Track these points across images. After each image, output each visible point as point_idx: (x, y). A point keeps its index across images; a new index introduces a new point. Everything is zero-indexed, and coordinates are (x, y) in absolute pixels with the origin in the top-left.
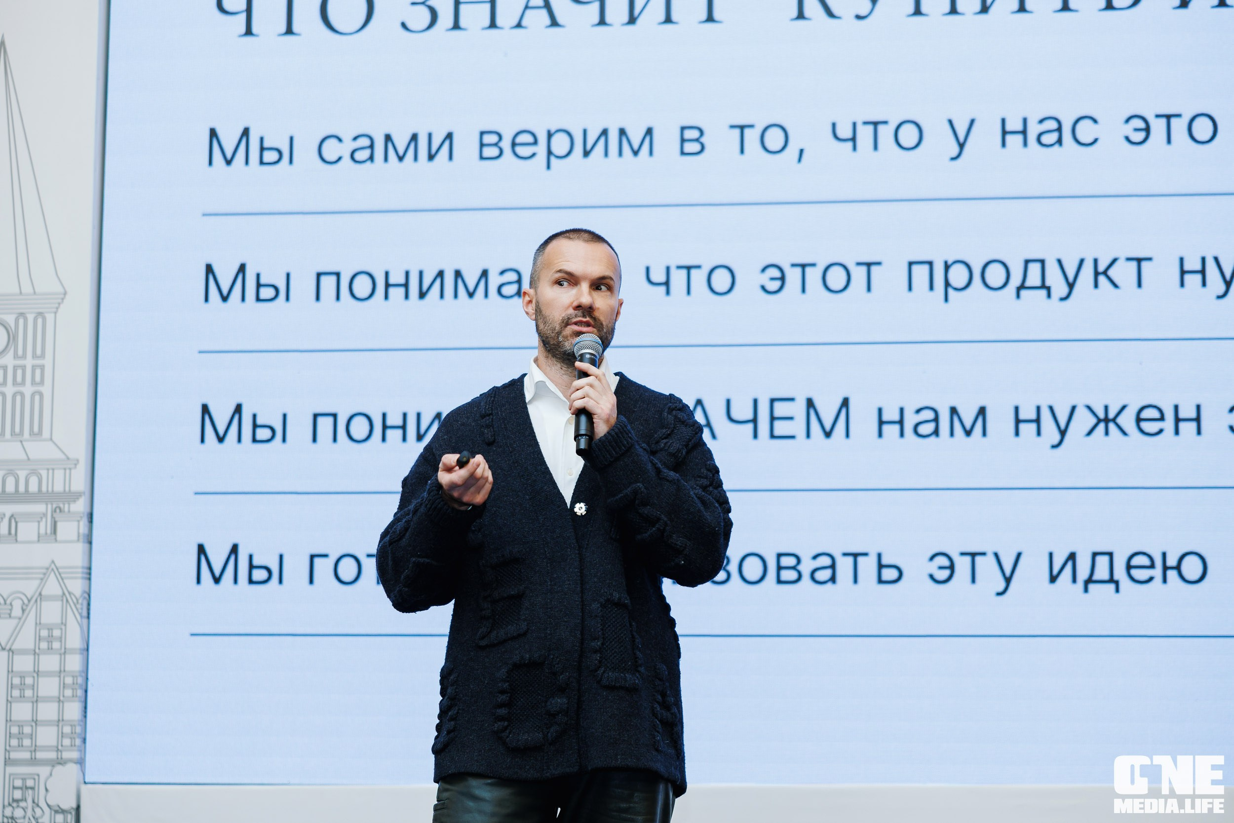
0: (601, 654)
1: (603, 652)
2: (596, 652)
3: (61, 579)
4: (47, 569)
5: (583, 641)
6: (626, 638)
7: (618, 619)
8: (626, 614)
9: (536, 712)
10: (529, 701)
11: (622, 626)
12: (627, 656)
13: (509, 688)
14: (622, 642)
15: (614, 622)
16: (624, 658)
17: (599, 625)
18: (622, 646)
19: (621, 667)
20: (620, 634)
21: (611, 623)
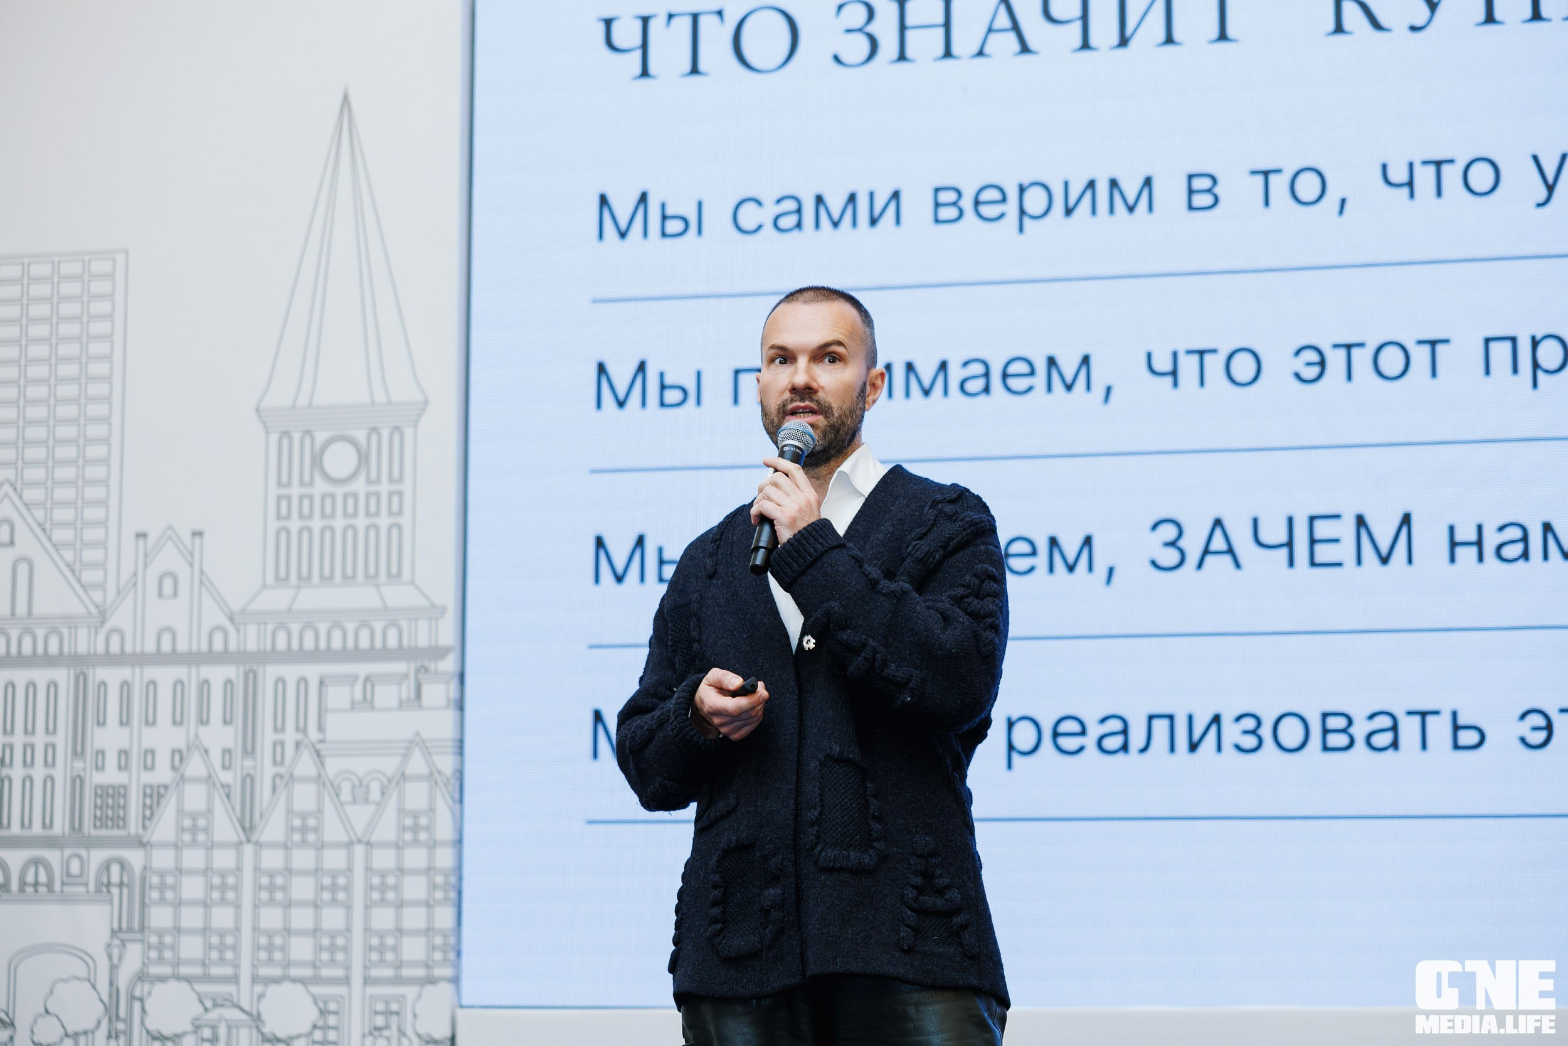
0: (819, 827)
1: (821, 823)
2: (812, 824)
4: (410, 743)
5: (797, 814)
6: (851, 805)
7: (841, 779)
8: (853, 773)
9: (752, 909)
10: (746, 896)
11: (847, 789)
12: (854, 828)
13: (722, 880)
14: (846, 809)
15: (836, 784)
16: (848, 830)
17: (816, 790)
18: (846, 815)
19: (845, 842)
20: (844, 800)
21: (832, 786)
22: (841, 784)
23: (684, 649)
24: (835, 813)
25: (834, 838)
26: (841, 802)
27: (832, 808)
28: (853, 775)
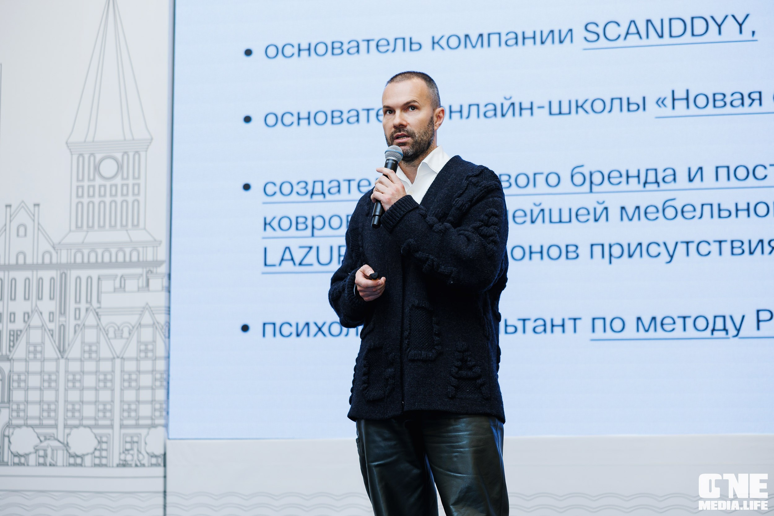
0: (409, 340)
1: (410, 338)
2: (406, 338)
3: (152, 314)
4: (144, 308)
5: (402, 332)
6: (423, 329)
7: (419, 316)
8: (424, 313)
9: (381, 378)
10: (378, 371)
11: (421, 321)
12: (425, 340)
13: (368, 363)
14: (421, 331)
15: (416, 319)
16: (422, 341)
17: (407, 322)
18: (421, 334)
19: (420, 347)
20: (420, 326)
21: (415, 320)
22: (419, 319)
23: (356, 250)
24: (416, 333)
25: (415, 345)
26: (418, 328)
27: (414, 330)
28: (425, 314)
